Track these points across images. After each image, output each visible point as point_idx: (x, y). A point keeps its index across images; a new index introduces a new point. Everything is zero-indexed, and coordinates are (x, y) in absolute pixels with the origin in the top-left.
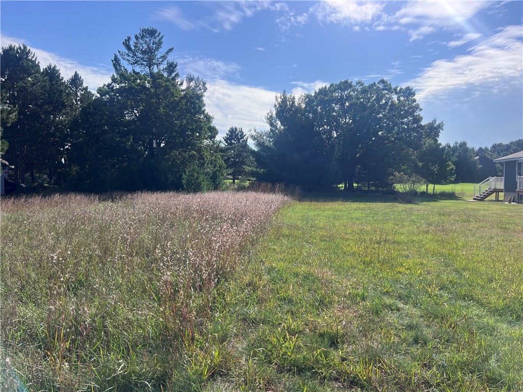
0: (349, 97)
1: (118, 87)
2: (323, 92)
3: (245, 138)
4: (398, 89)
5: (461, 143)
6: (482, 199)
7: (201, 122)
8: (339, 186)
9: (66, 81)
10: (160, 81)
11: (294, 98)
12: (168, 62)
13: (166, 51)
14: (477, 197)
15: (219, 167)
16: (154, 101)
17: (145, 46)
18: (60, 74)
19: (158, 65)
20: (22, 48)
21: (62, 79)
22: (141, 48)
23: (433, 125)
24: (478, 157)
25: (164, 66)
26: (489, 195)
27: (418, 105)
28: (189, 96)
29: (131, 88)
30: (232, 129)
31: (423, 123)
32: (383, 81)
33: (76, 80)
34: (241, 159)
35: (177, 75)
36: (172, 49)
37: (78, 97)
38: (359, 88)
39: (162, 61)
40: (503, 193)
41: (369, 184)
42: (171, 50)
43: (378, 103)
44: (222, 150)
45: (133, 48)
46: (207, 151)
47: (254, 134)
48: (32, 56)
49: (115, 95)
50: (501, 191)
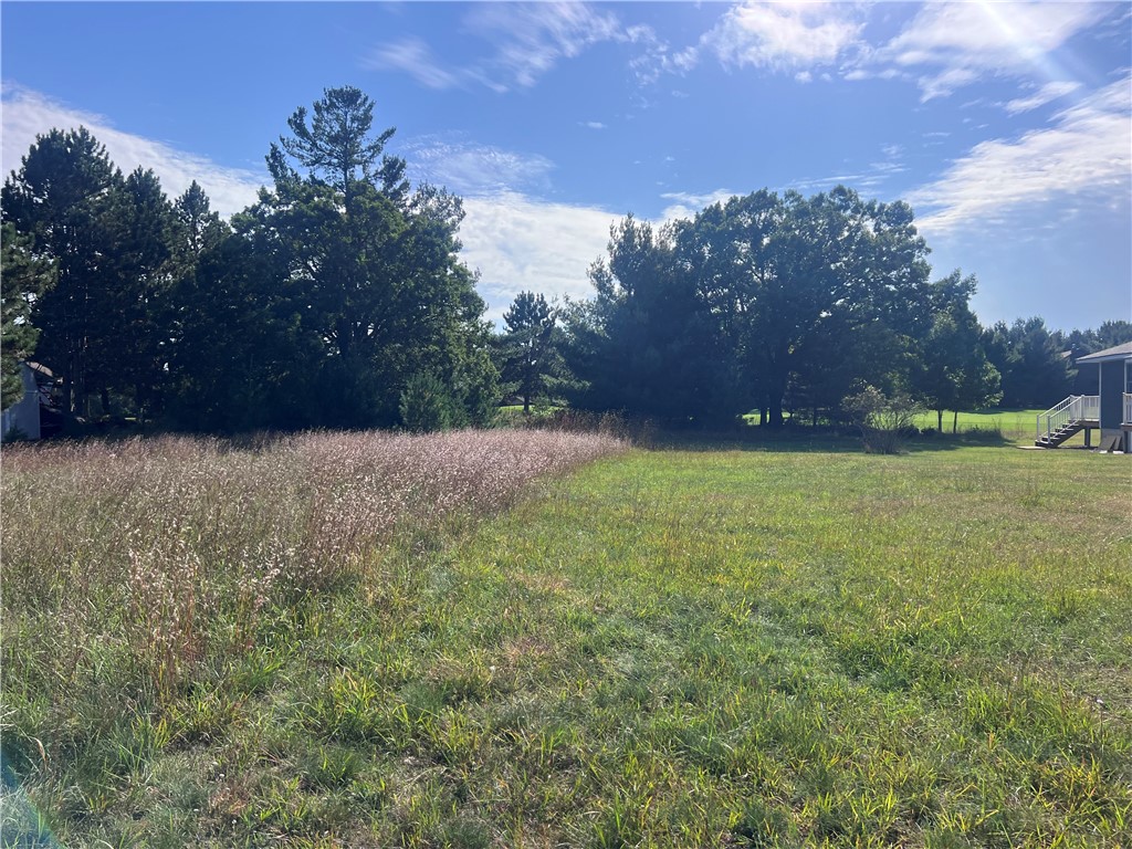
0: (769, 226)
1: (272, 213)
2: (712, 214)
3: (549, 316)
4: (877, 206)
5: (1031, 322)
6: (1053, 444)
7: (445, 283)
8: (744, 417)
9: (174, 202)
10: (360, 198)
11: (649, 231)
12: (385, 158)
13: (380, 136)
14: (1044, 439)
15: (484, 378)
16: (349, 240)
17: (337, 128)
18: (159, 187)
19: (365, 164)
20: (79, 134)
21: (164, 199)
22: (328, 129)
23: (953, 283)
24: (1069, 353)
25: (377, 166)
26: (1069, 434)
27: (921, 240)
28: (421, 230)
29: (298, 215)
30: (522, 296)
31: (932, 279)
32: (840, 191)
33: (194, 199)
34: (542, 360)
35: (405, 186)
36: (393, 131)
37: (198, 234)
38: (790, 205)
39: (372, 156)
40: (1099, 430)
41: (816, 414)
42: (389, 133)
43: (833, 239)
44: (495, 342)
45: (311, 131)
46: (460, 346)
47: (564, 306)
48: (99, 150)
49: (267, 229)
50: (1094, 426)
